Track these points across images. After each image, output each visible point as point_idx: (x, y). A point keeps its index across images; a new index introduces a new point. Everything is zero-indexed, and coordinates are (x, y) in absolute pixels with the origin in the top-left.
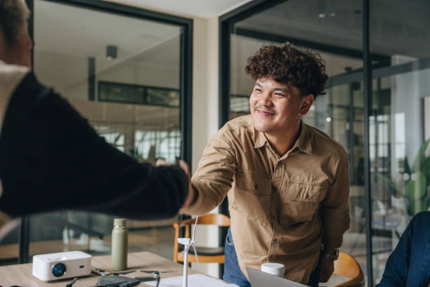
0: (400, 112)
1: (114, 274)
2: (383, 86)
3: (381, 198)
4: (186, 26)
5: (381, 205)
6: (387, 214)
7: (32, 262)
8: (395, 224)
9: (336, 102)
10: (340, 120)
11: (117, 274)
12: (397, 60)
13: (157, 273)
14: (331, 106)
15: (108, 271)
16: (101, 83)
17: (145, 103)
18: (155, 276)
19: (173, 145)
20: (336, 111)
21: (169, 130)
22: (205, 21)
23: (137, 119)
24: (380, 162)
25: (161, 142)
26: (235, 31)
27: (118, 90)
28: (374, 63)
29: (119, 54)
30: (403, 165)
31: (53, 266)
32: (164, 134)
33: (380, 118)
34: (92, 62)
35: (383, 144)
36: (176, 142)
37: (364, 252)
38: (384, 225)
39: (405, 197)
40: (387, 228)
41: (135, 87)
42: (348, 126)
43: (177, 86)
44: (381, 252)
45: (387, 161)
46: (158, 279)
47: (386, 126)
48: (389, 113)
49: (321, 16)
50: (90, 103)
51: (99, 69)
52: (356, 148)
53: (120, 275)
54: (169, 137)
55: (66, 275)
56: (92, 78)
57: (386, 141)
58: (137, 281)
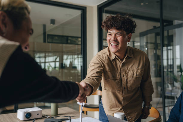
0: (177, 45)
1: (52, 117)
2: (170, 34)
3: (170, 83)
4: (83, 10)
5: (170, 86)
6: (173, 89)
7: (17, 112)
8: (176, 94)
9: (149, 41)
10: (151, 49)
11: (53, 117)
12: (176, 22)
13: (70, 117)
14: (147, 43)
15: (49, 116)
16: (48, 35)
17: (67, 43)
18: (69, 118)
19: (80, 61)
20: (149, 45)
21: (78, 55)
22: (92, 7)
23: (64, 50)
24: (169, 67)
25: (75, 60)
26: (104, 11)
27: (57, 38)
28: (165, 24)
29: (56, 22)
30: (179, 68)
31: (26, 114)
32: (76, 56)
33: (169, 48)
34: (44, 26)
35: (170, 59)
36: (81, 60)
37: (162, 106)
38: (171, 94)
39: (180, 82)
40: (172, 96)
41: (63, 36)
42: (155, 52)
43: (80, 36)
44: (170, 106)
45: (172, 66)
46: (70, 120)
47: (171, 51)
48: (173, 46)
49: (142, 4)
50: (44, 44)
51: (47, 29)
52: (158, 61)
53: (54, 118)
54: (78, 57)
55: (31, 118)
56: (45, 33)
57: (172, 58)
58: (61, 120)
